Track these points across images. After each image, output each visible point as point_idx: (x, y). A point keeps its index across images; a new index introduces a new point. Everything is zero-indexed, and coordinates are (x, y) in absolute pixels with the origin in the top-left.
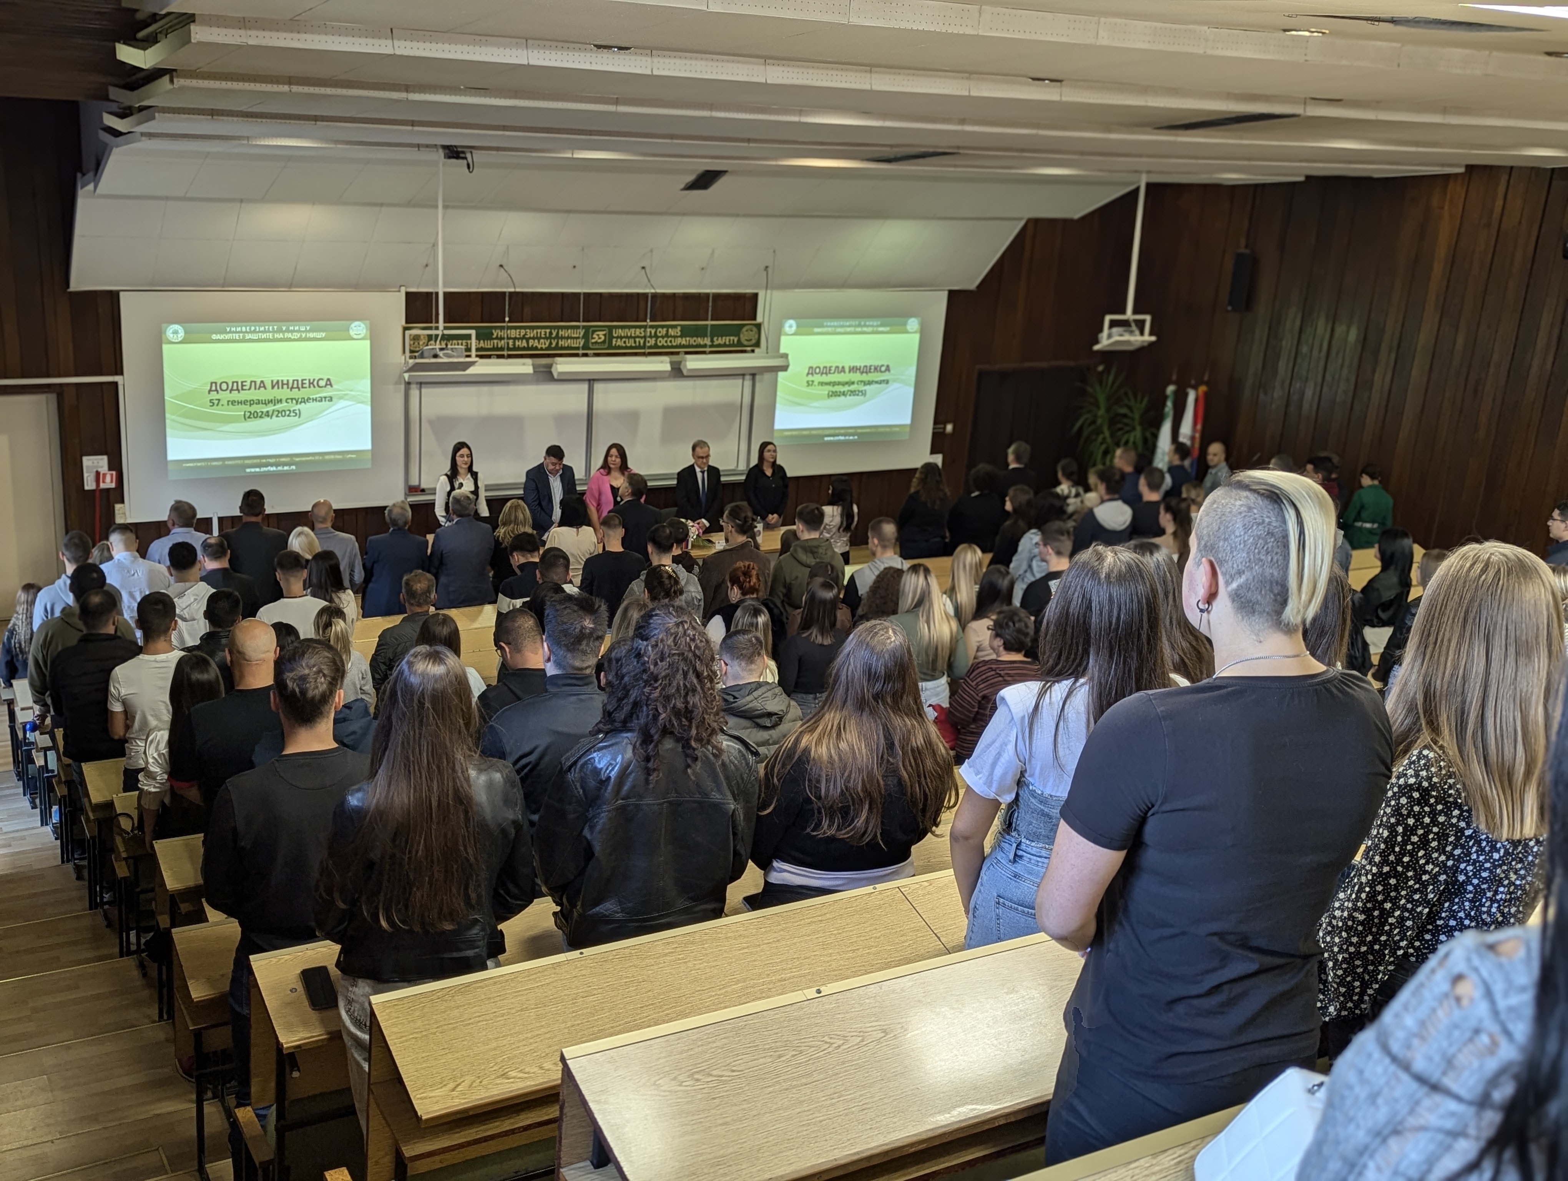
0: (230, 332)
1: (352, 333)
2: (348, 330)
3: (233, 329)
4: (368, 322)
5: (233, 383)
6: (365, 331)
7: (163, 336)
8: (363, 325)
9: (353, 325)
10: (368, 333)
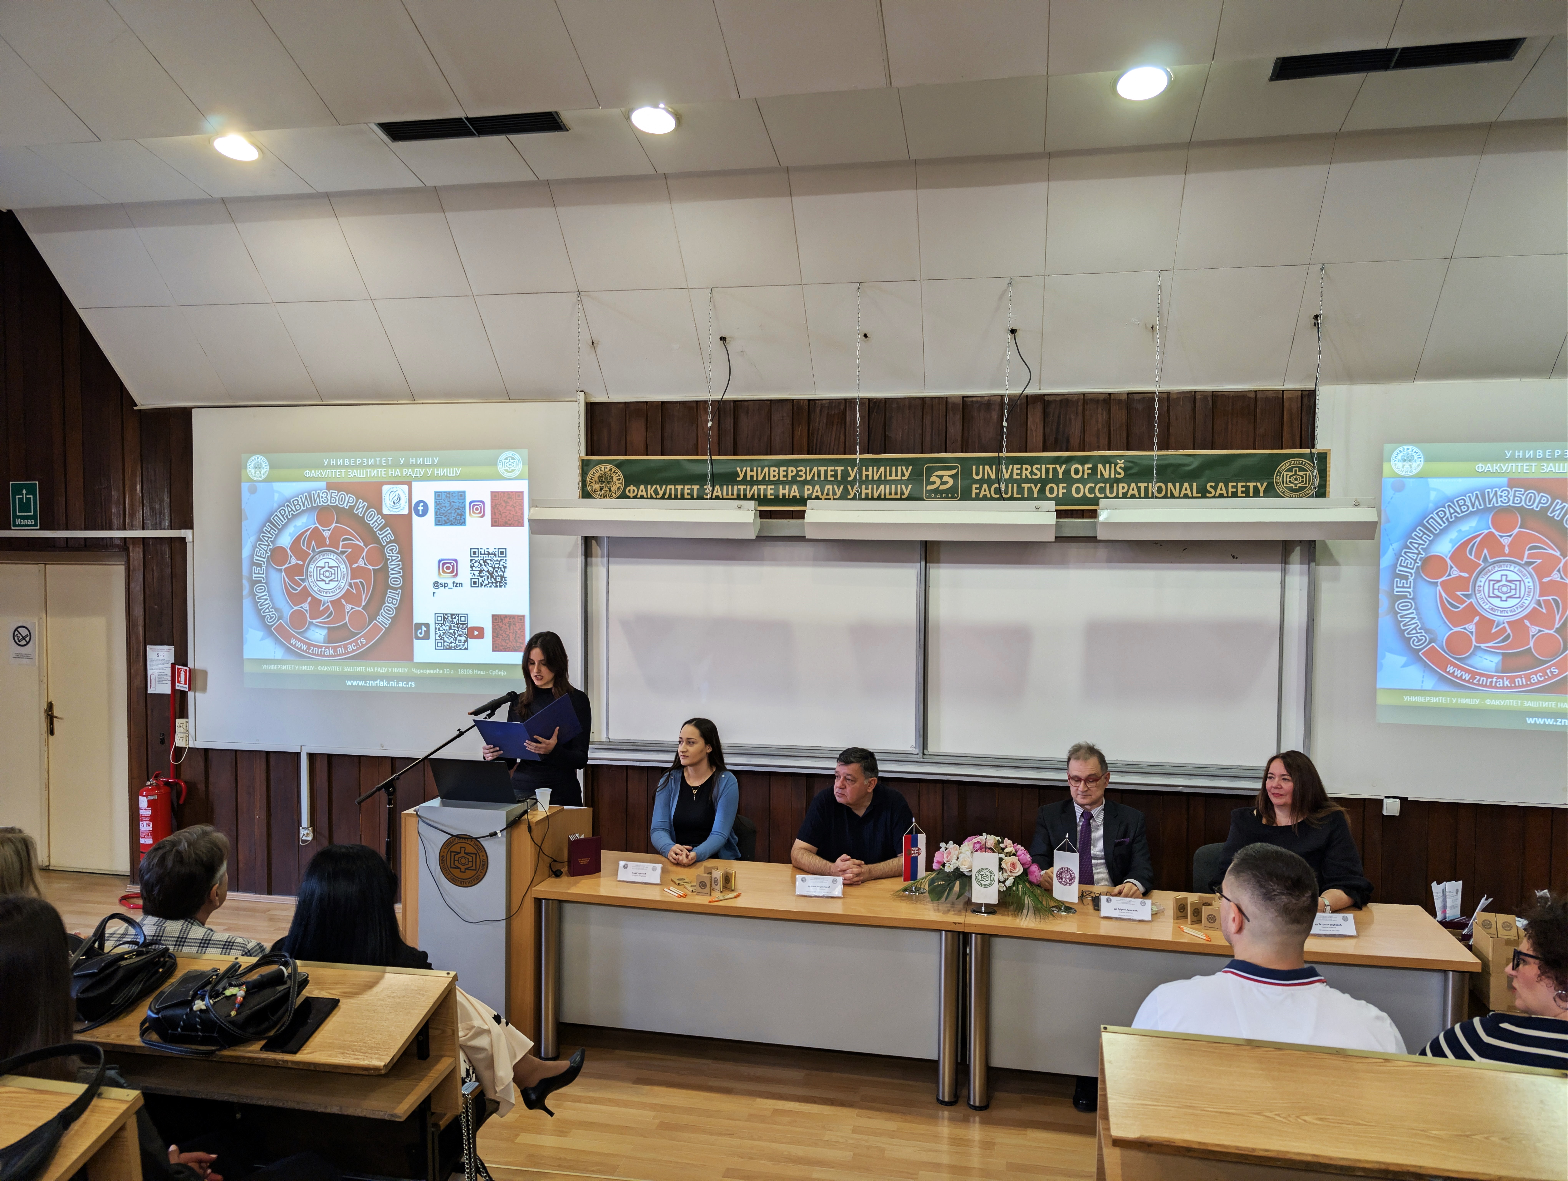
1: (501, 469)
2: (495, 464)
4: (525, 452)
6: (520, 466)
7: (243, 472)
8: (517, 457)
9: (502, 457)
10: (527, 468)
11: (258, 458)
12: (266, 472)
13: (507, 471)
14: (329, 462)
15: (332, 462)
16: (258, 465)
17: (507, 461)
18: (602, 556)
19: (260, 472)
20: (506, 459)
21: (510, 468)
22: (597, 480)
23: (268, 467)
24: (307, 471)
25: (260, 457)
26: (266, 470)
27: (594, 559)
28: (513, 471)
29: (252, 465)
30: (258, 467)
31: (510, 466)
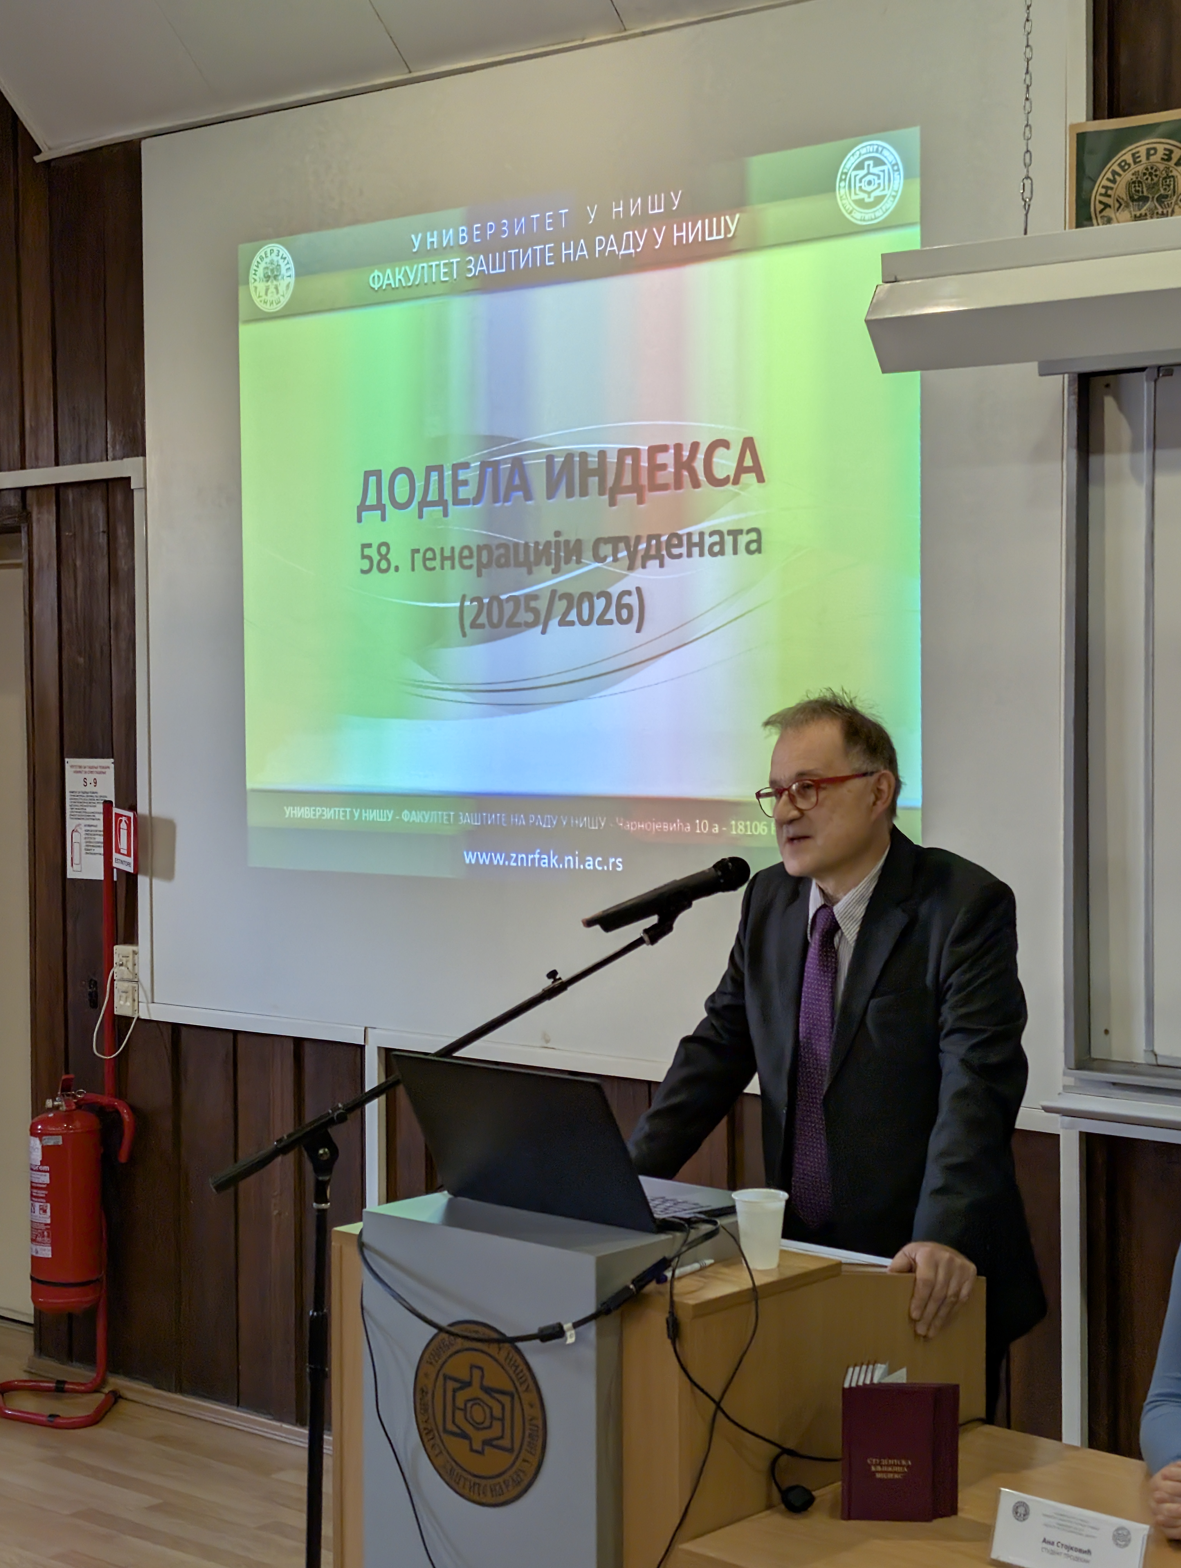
0: (426, 253)
3: (432, 239)
5: (429, 470)
6: (898, 182)
8: (890, 155)
9: (850, 161)
11: (272, 251)
12: (288, 286)
13: (860, 203)
14: (424, 241)
15: (429, 240)
16: (272, 271)
17: (862, 173)
18: (1135, 447)
19: (276, 288)
20: (860, 166)
21: (869, 193)
22: (1124, 195)
23: (292, 272)
24: (376, 273)
25: (276, 247)
26: (287, 280)
27: (1109, 459)
28: (879, 199)
29: (261, 272)
30: (272, 275)
31: (869, 188)
